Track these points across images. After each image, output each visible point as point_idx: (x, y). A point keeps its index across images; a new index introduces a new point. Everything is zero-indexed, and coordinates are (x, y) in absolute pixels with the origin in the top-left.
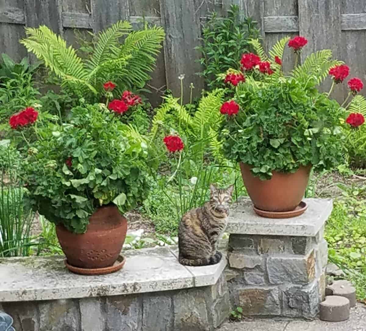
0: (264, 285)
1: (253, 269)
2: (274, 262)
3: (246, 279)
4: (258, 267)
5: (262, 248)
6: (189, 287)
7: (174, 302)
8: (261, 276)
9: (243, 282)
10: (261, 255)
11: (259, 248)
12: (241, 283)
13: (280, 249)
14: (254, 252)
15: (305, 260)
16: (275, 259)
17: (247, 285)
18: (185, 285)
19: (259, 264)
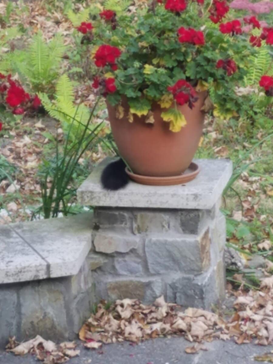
0: (142, 276)
1: (127, 253)
2: (155, 244)
3: (117, 266)
4: (133, 251)
5: (138, 226)
6: (41, 278)
7: (21, 299)
8: (138, 263)
9: (112, 272)
10: (138, 235)
11: (135, 225)
12: (110, 273)
13: (163, 226)
14: (128, 232)
15: (197, 241)
16: (157, 240)
17: (118, 275)
18: (36, 276)
19: (135, 248)
